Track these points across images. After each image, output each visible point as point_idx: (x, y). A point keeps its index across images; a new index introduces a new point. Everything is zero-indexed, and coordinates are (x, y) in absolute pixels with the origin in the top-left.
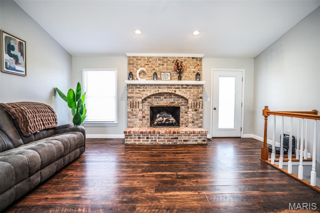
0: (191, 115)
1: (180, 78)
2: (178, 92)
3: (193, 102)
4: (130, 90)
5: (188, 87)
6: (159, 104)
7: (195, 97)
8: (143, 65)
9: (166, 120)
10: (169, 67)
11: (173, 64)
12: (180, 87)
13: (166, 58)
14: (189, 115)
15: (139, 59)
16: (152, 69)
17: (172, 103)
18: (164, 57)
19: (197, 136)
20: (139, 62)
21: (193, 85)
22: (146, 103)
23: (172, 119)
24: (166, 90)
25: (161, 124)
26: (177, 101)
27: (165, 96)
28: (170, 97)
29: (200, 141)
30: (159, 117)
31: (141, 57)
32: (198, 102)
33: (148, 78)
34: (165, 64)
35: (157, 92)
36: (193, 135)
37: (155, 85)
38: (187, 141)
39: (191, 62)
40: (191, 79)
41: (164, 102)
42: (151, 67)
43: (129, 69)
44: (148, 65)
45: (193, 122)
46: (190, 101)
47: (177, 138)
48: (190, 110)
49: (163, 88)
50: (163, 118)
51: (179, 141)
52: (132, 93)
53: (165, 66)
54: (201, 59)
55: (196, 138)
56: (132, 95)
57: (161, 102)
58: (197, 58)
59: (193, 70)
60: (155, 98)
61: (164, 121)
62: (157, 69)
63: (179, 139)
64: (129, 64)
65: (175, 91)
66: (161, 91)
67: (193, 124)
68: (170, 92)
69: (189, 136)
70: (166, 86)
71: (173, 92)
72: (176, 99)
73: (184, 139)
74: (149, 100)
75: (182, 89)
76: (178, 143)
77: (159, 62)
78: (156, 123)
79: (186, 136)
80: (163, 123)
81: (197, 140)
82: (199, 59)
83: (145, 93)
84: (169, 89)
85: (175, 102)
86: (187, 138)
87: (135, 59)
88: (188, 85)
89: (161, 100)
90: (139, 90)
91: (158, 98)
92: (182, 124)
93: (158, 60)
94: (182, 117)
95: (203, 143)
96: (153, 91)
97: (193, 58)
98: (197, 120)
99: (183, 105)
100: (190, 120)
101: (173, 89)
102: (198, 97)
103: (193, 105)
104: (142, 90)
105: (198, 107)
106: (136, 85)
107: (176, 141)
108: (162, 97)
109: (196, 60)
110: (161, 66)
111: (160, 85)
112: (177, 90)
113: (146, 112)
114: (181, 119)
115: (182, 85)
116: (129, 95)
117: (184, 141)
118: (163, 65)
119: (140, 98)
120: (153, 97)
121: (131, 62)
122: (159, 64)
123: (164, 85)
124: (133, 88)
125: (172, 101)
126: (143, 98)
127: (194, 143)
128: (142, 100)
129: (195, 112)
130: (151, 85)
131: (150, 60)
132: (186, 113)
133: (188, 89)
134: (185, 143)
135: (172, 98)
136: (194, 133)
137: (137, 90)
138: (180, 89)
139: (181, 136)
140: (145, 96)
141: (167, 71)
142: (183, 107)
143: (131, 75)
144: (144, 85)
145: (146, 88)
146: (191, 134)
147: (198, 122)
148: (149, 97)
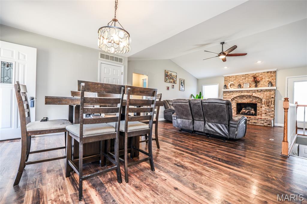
0: (264, 109)
1: (256, 86)
2: (254, 94)
3: (266, 101)
4: (225, 94)
5: (262, 91)
6: (242, 102)
7: (268, 98)
8: (233, 80)
9: (248, 112)
10: (250, 80)
11: (252, 78)
12: (256, 91)
13: (247, 74)
14: (263, 109)
15: (231, 77)
16: (238, 82)
17: (251, 101)
18: (246, 75)
19: (263, 120)
20: (231, 79)
21: (266, 90)
22: (234, 101)
23: (253, 111)
24: (246, 94)
25: (244, 114)
26: (255, 100)
27: (246, 97)
28: (250, 98)
29: (265, 124)
30: (244, 110)
31: (231, 76)
32: (270, 101)
33: (235, 87)
34: (247, 78)
35: (240, 95)
36: (261, 120)
37: (239, 91)
38: (256, 123)
39: (266, 75)
40: (266, 86)
41: (245, 101)
42: (238, 81)
43: (225, 83)
44: (236, 80)
45: (266, 113)
46: (263, 101)
47: (249, 121)
48: (263, 105)
49: (244, 92)
50: (246, 110)
51: (251, 122)
52: (226, 96)
53: (247, 80)
54: (275, 72)
55: (262, 122)
56: (226, 97)
57: (244, 101)
58: (271, 72)
59: (268, 80)
60: (240, 98)
61: (246, 112)
62: (241, 82)
63: (251, 121)
64: (225, 81)
65: (252, 94)
66: (242, 94)
67: (266, 115)
68: (249, 94)
69: (257, 120)
70: (246, 91)
71: (251, 95)
72: (254, 99)
73: (254, 122)
74: (236, 99)
75: (258, 93)
76: (250, 123)
77: (243, 78)
78: (241, 113)
79: (255, 120)
80: (245, 113)
81: (263, 124)
82: (273, 72)
83: (233, 95)
84: (248, 93)
85: (253, 101)
86: (256, 121)
87: (228, 77)
88: (262, 90)
89: (244, 99)
90: (230, 94)
91: (241, 98)
92: (259, 114)
93: (242, 76)
94: (258, 110)
95: (268, 126)
96: (238, 94)
97: (267, 72)
98: (269, 112)
99: (259, 103)
100: (263, 112)
101: (251, 93)
102: (270, 97)
103: (266, 102)
104: (231, 94)
105: (270, 104)
106: (228, 91)
107: (249, 122)
108: (244, 98)
109: (270, 73)
110: (244, 80)
111: (242, 91)
112: (254, 93)
113: (234, 106)
114: (258, 111)
115: (258, 90)
116: (224, 97)
117: (254, 123)
118: (245, 79)
119: (231, 98)
120: (239, 98)
121: (226, 79)
122: (243, 79)
123: (245, 91)
124: (226, 93)
125: (251, 100)
126: (232, 98)
127: (261, 125)
128: (232, 99)
129: (267, 107)
130: (237, 91)
131: (237, 77)
132: (261, 107)
133: (262, 93)
134: (254, 124)
135: (251, 98)
136: (261, 119)
137: (228, 94)
138: (256, 93)
139: (252, 119)
140: (233, 97)
141: (248, 82)
142: (259, 104)
143: (226, 86)
144: (233, 91)
145: (234, 93)
146: (259, 120)
147: (269, 114)
148: (236, 98)
